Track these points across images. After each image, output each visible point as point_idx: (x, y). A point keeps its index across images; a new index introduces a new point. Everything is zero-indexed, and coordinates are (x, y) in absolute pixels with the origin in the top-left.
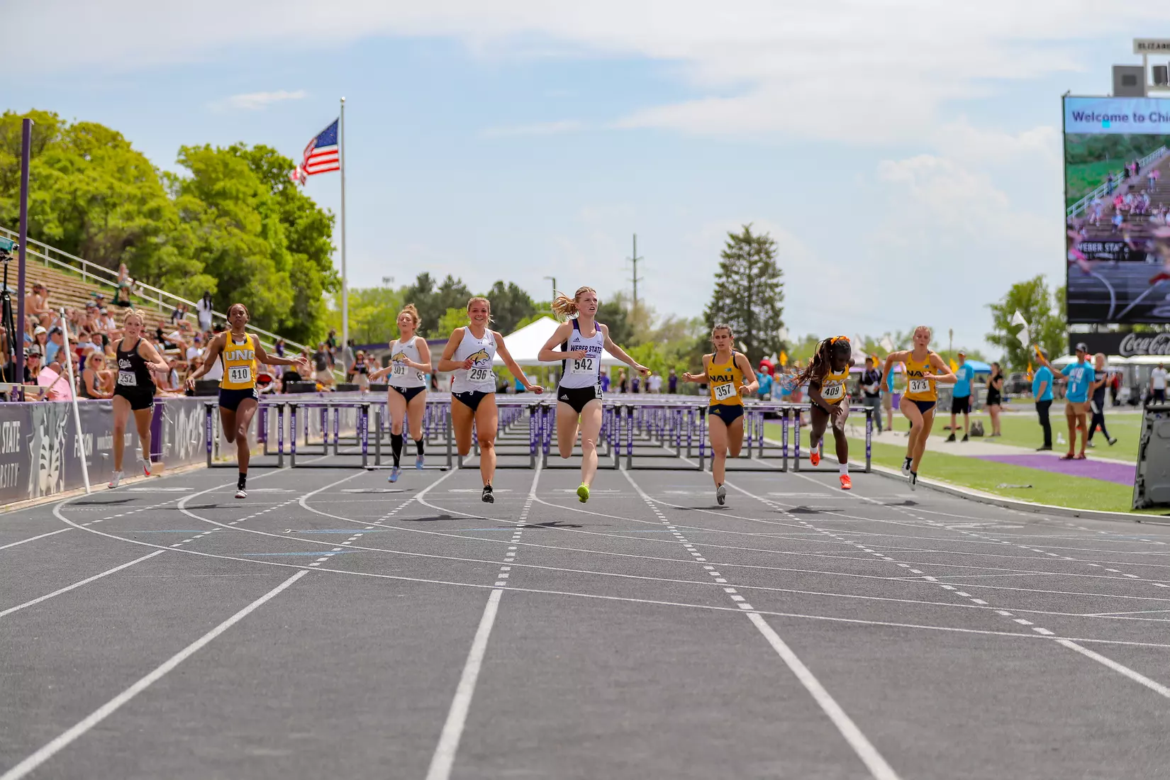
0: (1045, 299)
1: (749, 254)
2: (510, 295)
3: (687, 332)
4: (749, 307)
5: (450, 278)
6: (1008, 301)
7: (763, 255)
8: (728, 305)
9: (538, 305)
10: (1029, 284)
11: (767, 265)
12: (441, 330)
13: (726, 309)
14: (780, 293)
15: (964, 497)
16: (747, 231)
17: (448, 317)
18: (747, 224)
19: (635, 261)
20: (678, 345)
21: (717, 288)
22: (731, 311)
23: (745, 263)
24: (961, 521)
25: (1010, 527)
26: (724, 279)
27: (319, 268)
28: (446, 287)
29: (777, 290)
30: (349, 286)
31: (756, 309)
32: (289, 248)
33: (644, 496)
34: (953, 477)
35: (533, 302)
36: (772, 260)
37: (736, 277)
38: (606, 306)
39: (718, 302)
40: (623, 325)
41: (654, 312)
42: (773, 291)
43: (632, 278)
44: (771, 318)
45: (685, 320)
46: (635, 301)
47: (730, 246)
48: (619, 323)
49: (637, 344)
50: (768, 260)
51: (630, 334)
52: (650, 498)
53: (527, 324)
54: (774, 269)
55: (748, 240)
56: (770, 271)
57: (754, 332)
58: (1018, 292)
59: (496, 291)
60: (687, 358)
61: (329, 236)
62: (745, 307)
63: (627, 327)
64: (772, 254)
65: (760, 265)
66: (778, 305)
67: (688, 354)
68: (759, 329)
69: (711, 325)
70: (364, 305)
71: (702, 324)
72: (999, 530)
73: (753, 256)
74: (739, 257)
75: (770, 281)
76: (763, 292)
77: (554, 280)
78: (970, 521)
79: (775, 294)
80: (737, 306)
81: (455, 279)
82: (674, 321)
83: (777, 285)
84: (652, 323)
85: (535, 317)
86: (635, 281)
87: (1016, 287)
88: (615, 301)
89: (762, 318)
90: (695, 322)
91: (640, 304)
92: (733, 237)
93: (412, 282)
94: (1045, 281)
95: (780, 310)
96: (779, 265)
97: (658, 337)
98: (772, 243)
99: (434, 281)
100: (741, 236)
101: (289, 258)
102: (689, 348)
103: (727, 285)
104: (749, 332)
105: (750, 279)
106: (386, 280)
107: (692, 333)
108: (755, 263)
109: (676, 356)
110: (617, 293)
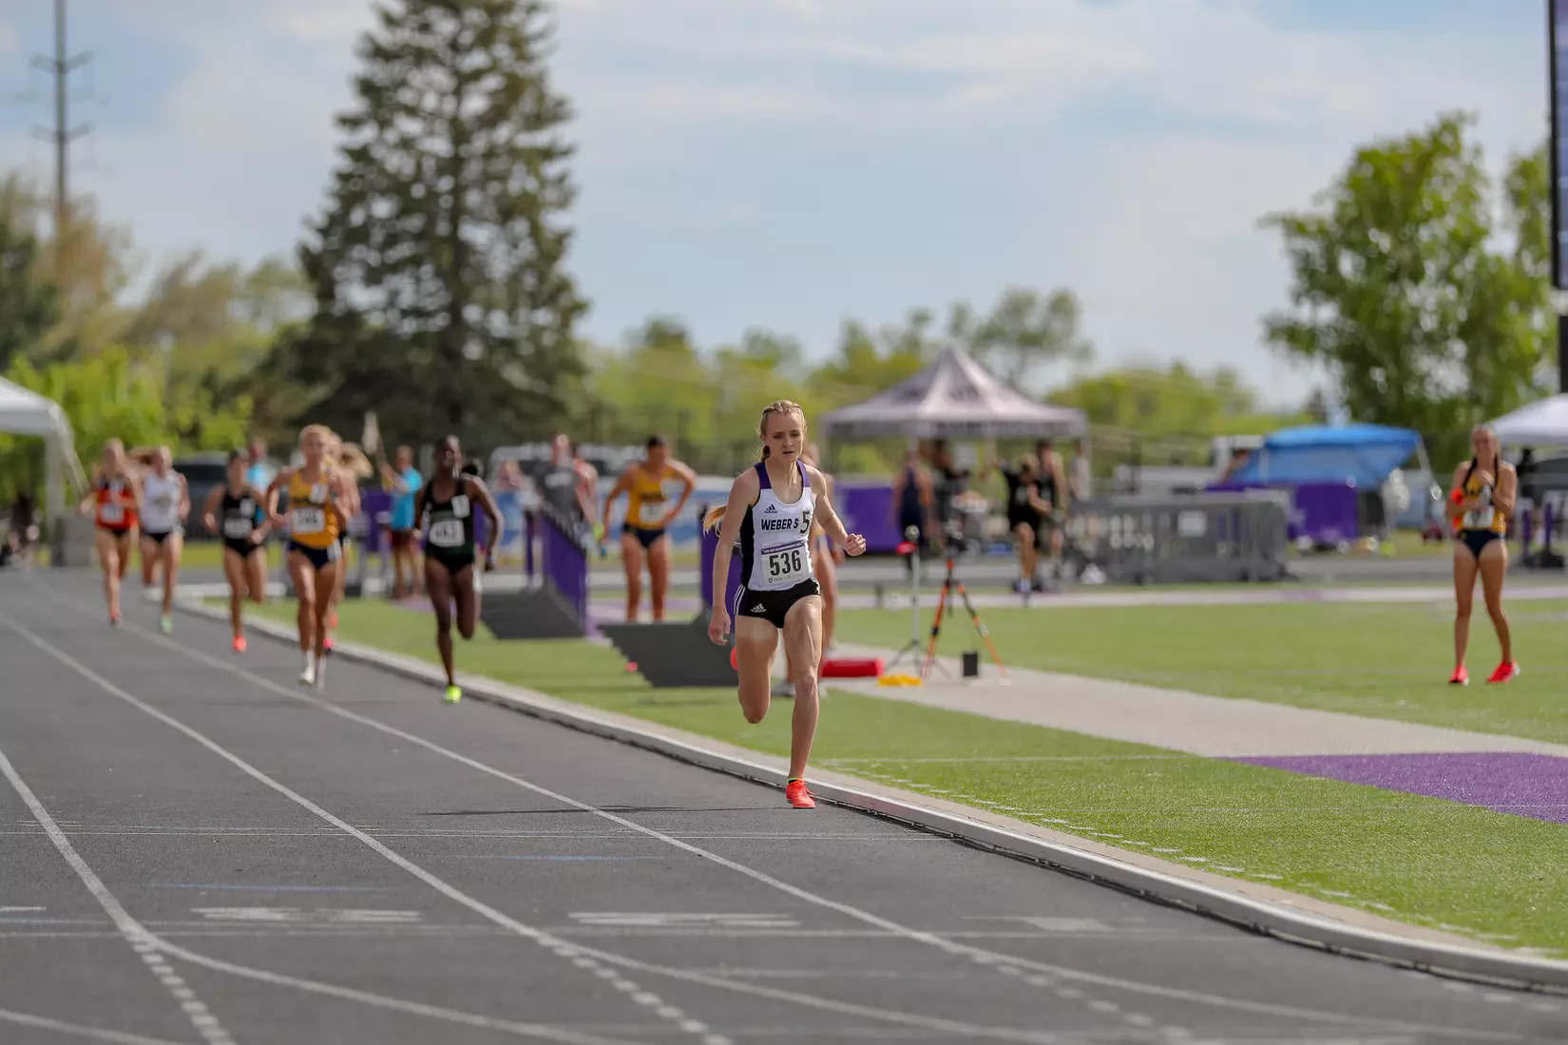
0: (1467, 199)
1: (455, 47)
4: (455, 227)
6: (1343, 205)
7: (502, 49)
10: (1413, 141)
11: (515, 85)
13: (377, 236)
14: (561, 179)
19: (60, 68)
21: (344, 163)
22: (392, 240)
23: (441, 77)
26: (367, 133)
29: (551, 169)
31: (477, 235)
36: (534, 68)
37: (410, 126)
39: (346, 212)
41: (126, 243)
42: (538, 173)
43: (50, 126)
44: (529, 264)
45: (230, 271)
46: (62, 208)
47: (389, 18)
49: (65, 354)
50: (520, 66)
51: (37, 319)
54: (542, 97)
56: (528, 104)
57: (471, 314)
58: (1377, 170)
60: (245, 403)
62: (442, 228)
63: (34, 292)
64: (535, 46)
65: (491, 82)
66: (554, 222)
67: (241, 386)
68: (489, 304)
69: (326, 292)
71: (287, 283)
73: (470, 51)
74: (421, 56)
75: (526, 140)
76: (503, 178)
79: (544, 182)
80: (415, 223)
82: (195, 275)
83: (550, 154)
84: (122, 281)
86: (61, 138)
87: (1366, 155)
89: (499, 265)
91: (80, 214)
95: (562, 237)
97: (139, 332)
102: (249, 367)
103: (378, 152)
104: (455, 311)
105: (459, 130)
107: (257, 313)
108: (476, 75)
109: (204, 393)
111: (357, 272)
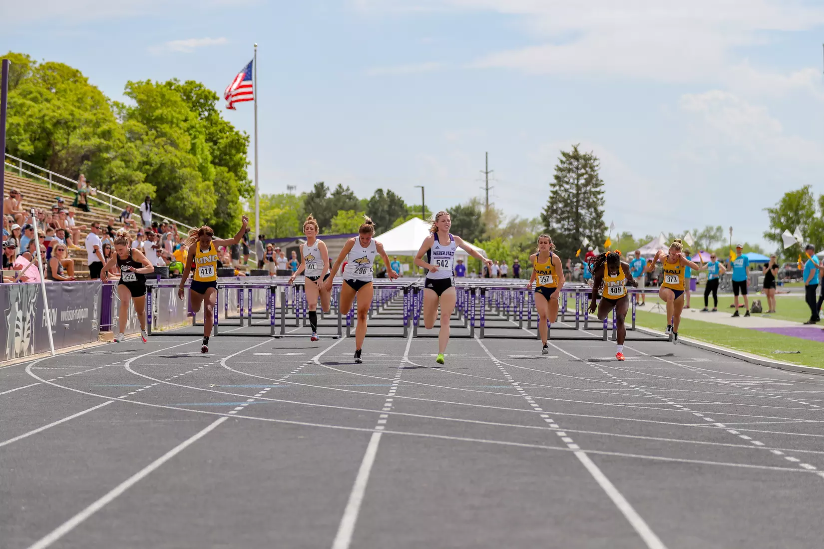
0: (810, 204)
1: (577, 168)
2: (389, 199)
3: (528, 230)
4: (577, 210)
5: (340, 186)
6: (782, 206)
7: (588, 169)
8: (560, 208)
9: (411, 207)
10: (798, 192)
11: (591, 177)
12: (333, 227)
13: (559, 212)
14: (602, 199)
15: (747, 361)
16: (576, 150)
17: (339, 217)
18: (575, 144)
19: (487, 173)
20: (521, 240)
21: (552, 195)
22: (563, 213)
23: (574, 175)
24: (746, 380)
25: (782, 384)
26: (557, 188)
27: (237, 178)
28: (338, 193)
29: (599, 196)
30: (260, 193)
31: (582, 212)
32: (213, 162)
33: (494, 359)
34: (737, 345)
35: (406, 205)
36: (596, 173)
37: (567, 187)
38: (464, 208)
39: (553, 206)
40: (478, 225)
41: (502, 214)
42: (596, 197)
43: (485, 187)
44: (594, 218)
45: (527, 220)
46: (487, 206)
47: (562, 162)
48: (474, 222)
49: (488, 239)
50: (592, 173)
51: (482, 231)
52: (498, 361)
53: (401, 223)
54: (597, 180)
55: (576, 157)
56: (594, 182)
57: (581, 230)
58: (790, 198)
59: (377, 196)
60: (529, 250)
61: (244, 153)
62: (574, 210)
63: (481, 225)
64: (596, 168)
65: (586, 176)
66: (600, 208)
67: (529, 247)
68: (585, 228)
69: (548, 225)
70: (271, 208)
71: (539, 223)
72: (773, 387)
73: (581, 169)
74: (570, 170)
75: (593, 190)
76: (588, 198)
77: (423, 188)
78: (753, 380)
79: (598, 199)
80: (568, 209)
81: (345, 188)
82: (517, 221)
83: (599, 193)
84: (500, 222)
85: (408, 217)
86: (487, 190)
87: (787, 195)
88: (471, 205)
89: (588, 219)
90: (534, 222)
91: (491, 207)
92: (564, 154)
93: (310, 189)
94: (810, 190)
95: (602, 212)
96: (600, 177)
97: (505, 234)
98: (595, 159)
99: (328, 189)
100: (571, 154)
101: (213, 170)
102: (530, 243)
103: (559, 192)
104: (577, 229)
105: (578, 188)
106: (290, 188)
107: (532, 231)
108: (582, 175)
109: (519, 249)
110: (473, 198)
111: (554, 220)
